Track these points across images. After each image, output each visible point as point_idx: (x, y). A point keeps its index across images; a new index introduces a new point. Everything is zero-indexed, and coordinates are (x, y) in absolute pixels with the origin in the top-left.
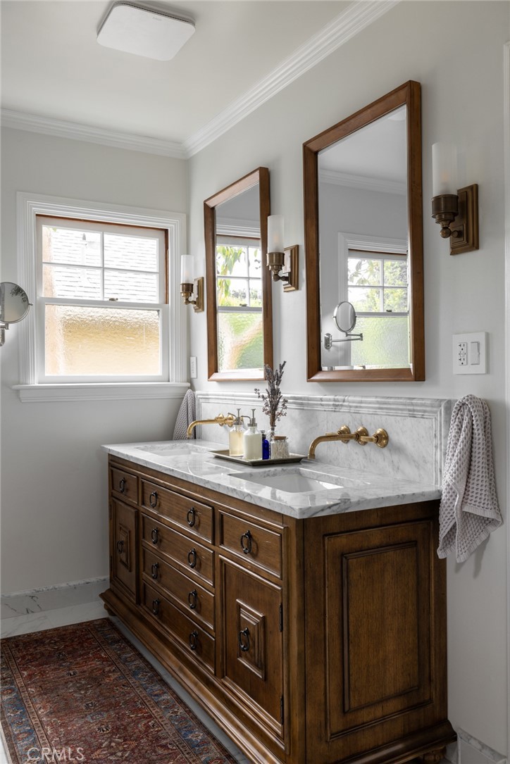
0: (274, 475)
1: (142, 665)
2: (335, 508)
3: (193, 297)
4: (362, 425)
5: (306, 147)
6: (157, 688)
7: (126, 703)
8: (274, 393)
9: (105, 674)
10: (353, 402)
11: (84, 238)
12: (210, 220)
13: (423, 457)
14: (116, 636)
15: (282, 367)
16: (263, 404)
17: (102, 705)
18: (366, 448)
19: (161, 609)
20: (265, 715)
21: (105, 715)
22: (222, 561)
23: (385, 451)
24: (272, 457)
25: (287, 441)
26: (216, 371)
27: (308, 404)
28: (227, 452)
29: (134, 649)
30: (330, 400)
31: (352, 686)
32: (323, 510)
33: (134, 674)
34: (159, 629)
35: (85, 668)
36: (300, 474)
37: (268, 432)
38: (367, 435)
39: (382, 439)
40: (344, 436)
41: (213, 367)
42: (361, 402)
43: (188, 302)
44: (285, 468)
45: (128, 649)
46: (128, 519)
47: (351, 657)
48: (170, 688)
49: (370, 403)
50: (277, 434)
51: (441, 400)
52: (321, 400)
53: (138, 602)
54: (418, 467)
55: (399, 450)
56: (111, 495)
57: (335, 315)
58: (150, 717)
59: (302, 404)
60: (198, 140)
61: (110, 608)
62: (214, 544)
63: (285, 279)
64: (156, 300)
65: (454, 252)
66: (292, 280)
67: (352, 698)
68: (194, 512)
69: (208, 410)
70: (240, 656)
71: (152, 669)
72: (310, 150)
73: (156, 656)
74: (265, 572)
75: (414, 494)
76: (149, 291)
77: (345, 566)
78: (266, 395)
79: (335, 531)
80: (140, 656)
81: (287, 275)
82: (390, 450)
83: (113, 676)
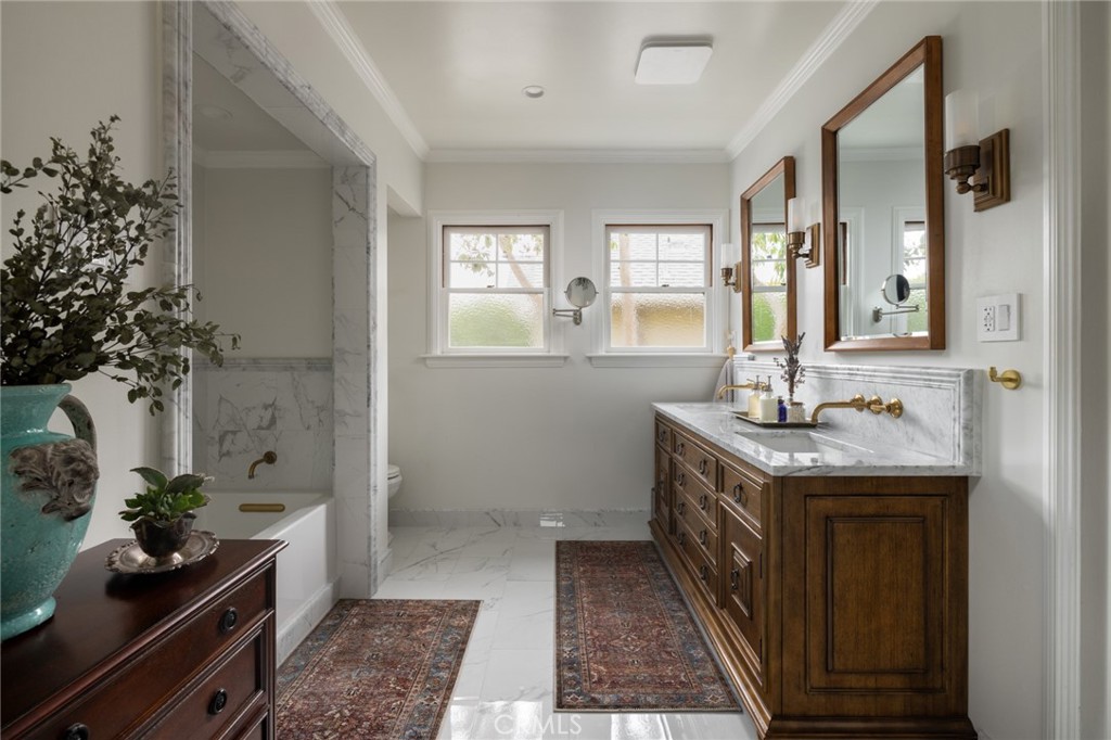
0: (783, 436)
1: (669, 584)
2: (814, 470)
3: (732, 280)
4: (876, 394)
5: (824, 130)
6: (676, 605)
7: (647, 610)
8: (793, 362)
9: (638, 584)
10: (867, 371)
11: (669, 240)
12: (746, 211)
13: (941, 430)
14: (655, 556)
15: (801, 338)
16: (782, 372)
17: (629, 607)
18: (880, 417)
19: (685, 541)
20: (750, 651)
21: (630, 615)
22: (722, 507)
23: (899, 421)
24: (788, 421)
25: (804, 407)
26: (751, 343)
27: (825, 373)
28: (746, 414)
29: (666, 570)
30: (844, 369)
31: (837, 648)
32: (800, 471)
33: (661, 589)
34: (682, 556)
35: (624, 576)
36: (809, 438)
37: (786, 397)
38: (881, 404)
39: (896, 410)
40: (859, 404)
41: (748, 339)
42: (875, 371)
43: (727, 284)
44: (794, 431)
45: (662, 569)
46: (666, 464)
47: (836, 618)
48: (687, 608)
49: (884, 372)
50: (796, 400)
51: (960, 370)
52: (837, 369)
53: (671, 533)
54: (934, 439)
55: (913, 421)
56: (657, 443)
57: (883, 287)
58: (664, 626)
59: (819, 373)
60: (738, 144)
61: (654, 532)
62: (717, 491)
63: (806, 256)
64: (701, 283)
65: (980, 207)
66: (812, 257)
67: (836, 660)
68: (705, 462)
69: (743, 377)
70: (734, 593)
71: (676, 589)
72: (828, 131)
73: (679, 578)
74: (751, 521)
75: (917, 467)
76: (696, 276)
77: (829, 529)
78: (785, 364)
79: (819, 493)
80: (670, 576)
81: (808, 252)
82: (904, 421)
83: (644, 587)
